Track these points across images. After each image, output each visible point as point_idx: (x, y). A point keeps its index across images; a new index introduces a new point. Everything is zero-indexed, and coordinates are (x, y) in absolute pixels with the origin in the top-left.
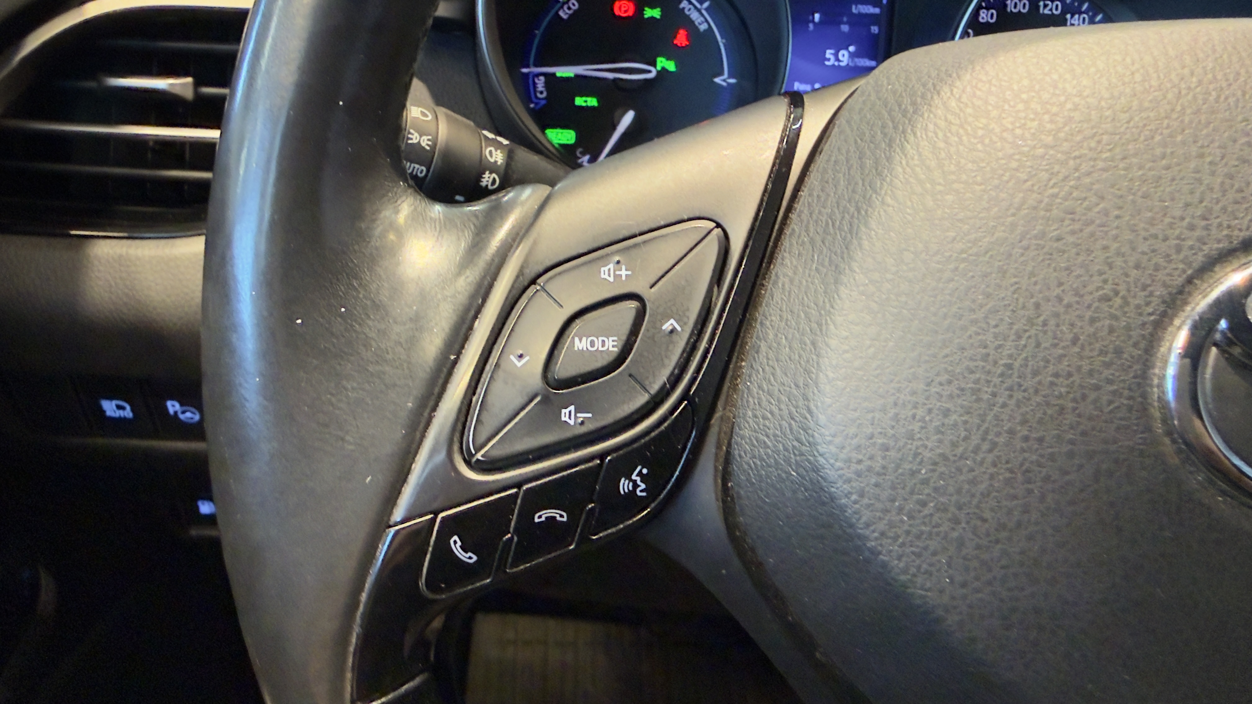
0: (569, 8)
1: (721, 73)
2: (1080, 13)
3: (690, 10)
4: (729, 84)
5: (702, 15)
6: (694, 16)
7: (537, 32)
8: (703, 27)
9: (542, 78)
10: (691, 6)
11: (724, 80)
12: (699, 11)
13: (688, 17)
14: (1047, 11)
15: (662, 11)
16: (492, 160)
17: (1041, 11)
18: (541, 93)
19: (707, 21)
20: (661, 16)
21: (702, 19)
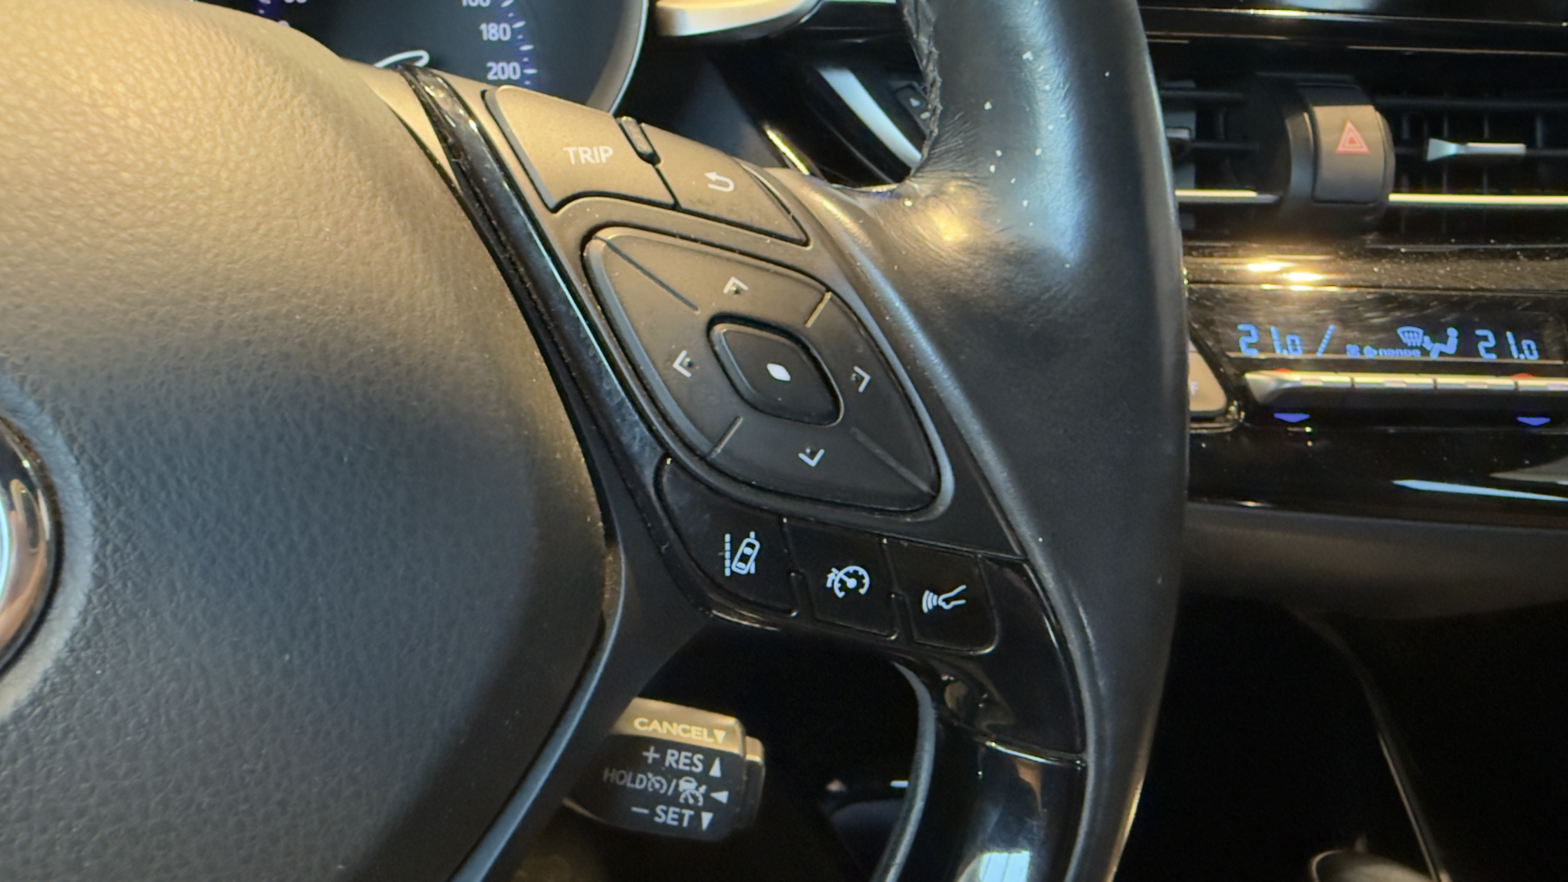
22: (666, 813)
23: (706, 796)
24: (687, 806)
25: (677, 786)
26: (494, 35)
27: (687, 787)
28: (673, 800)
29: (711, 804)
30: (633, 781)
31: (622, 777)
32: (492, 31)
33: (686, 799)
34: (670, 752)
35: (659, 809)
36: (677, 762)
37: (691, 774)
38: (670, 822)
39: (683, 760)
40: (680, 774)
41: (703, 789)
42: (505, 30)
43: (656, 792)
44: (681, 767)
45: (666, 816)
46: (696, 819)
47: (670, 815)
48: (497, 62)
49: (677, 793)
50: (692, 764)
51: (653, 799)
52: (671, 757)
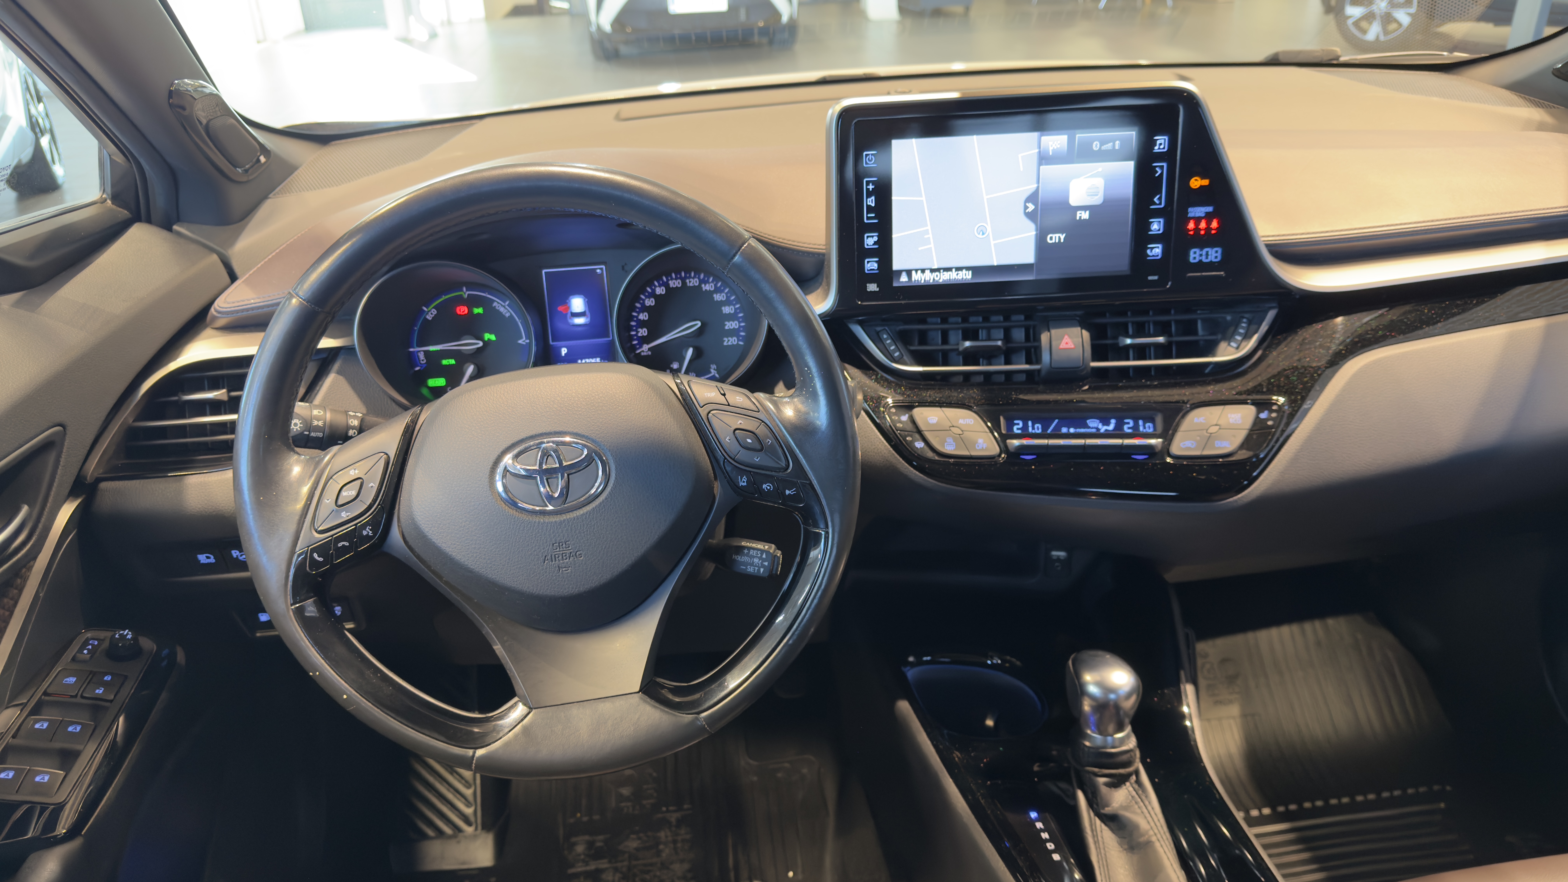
0: (431, 314)
1: (521, 338)
2: (709, 283)
3: (498, 307)
4: (526, 343)
5: (506, 309)
6: (502, 309)
7: (416, 328)
8: (507, 315)
9: (422, 353)
10: (499, 305)
11: (524, 341)
12: (504, 307)
13: (498, 310)
14: (691, 285)
15: (483, 309)
16: (353, 425)
17: (688, 284)
18: (423, 360)
19: (509, 311)
20: (483, 312)
21: (506, 310)
22: (750, 568)
23: (762, 563)
24: (756, 566)
25: (753, 560)
27: (756, 560)
28: (752, 564)
29: (763, 566)
30: (741, 559)
31: (738, 558)
32: (727, 310)
33: (756, 564)
34: (751, 550)
35: (748, 567)
36: (753, 553)
37: (757, 557)
38: (751, 571)
39: (755, 553)
40: (754, 557)
41: (760, 561)
42: (731, 308)
43: (747, 562)
44: (754, 555)
45: (750, 569)
46: (759, 570)
47: (752, 569)
48: (729, 322)
49: (753, 562)
50: (757, 554)
51: (746, 564)
52: (751, 552)
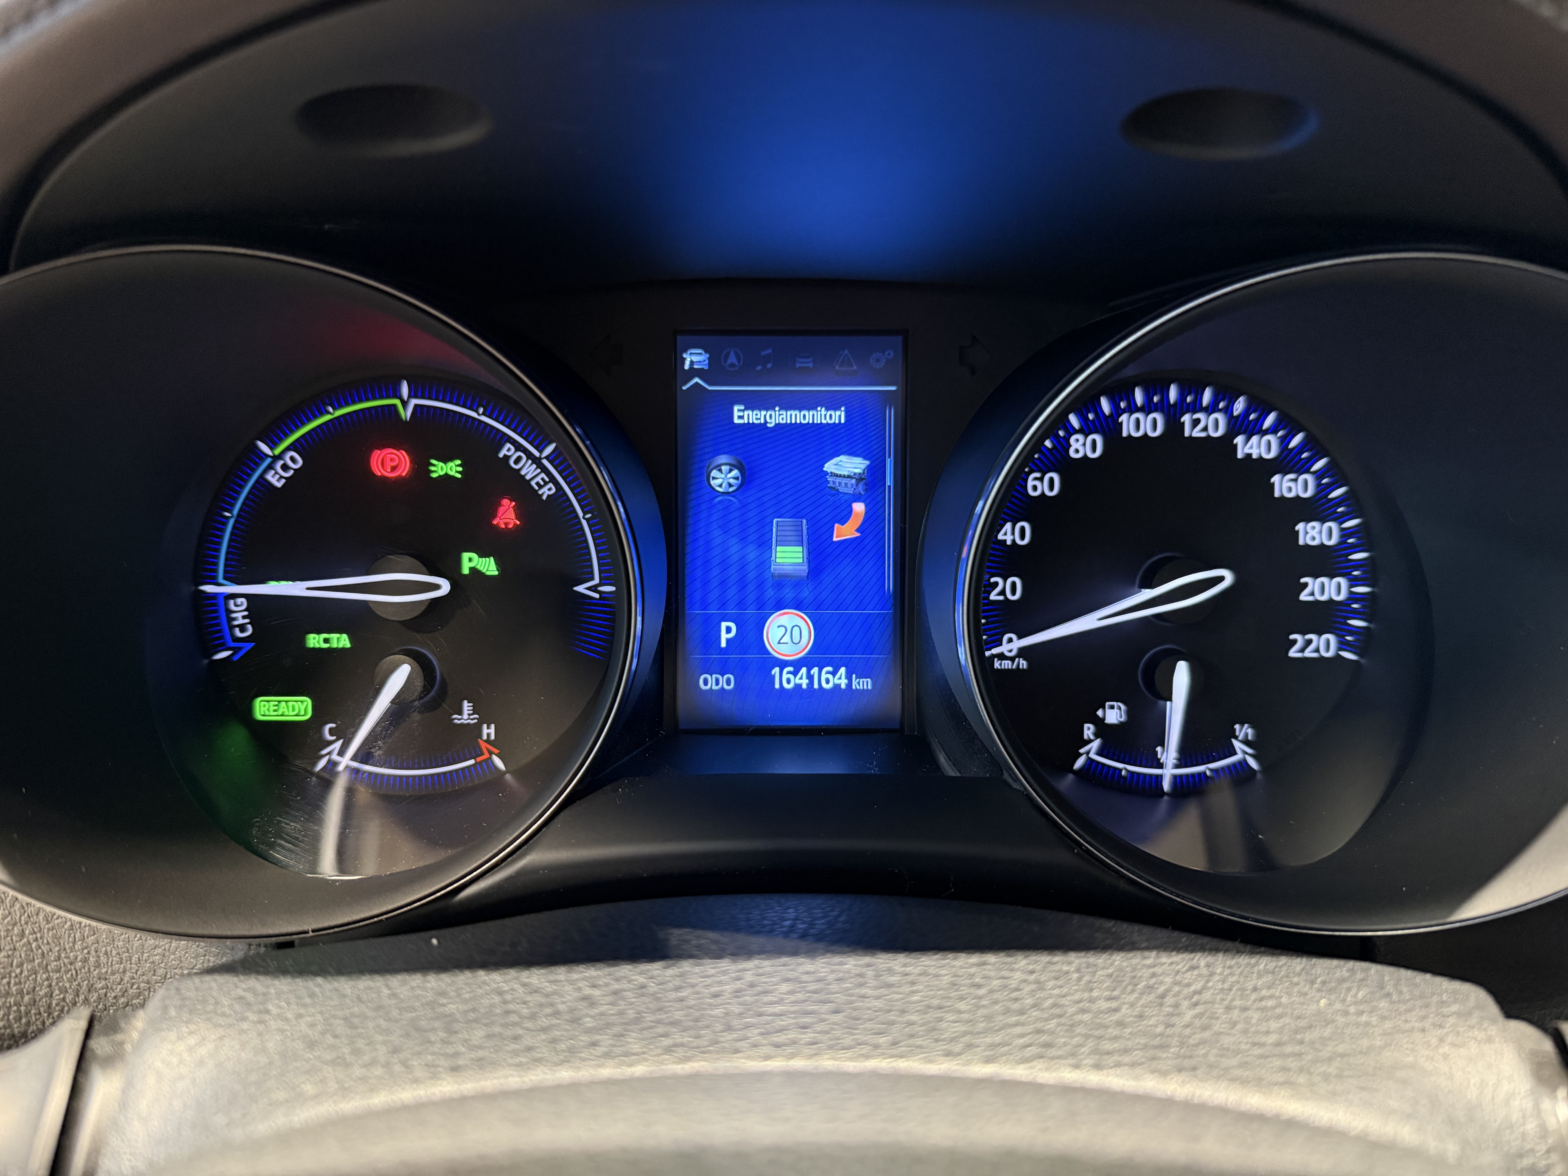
0: (286, 467)
1: (587, 576)
2: (1262, 433)
3: (518, 460)
4: (601, 594)
5: (545, 470)
6: (529, 470)
7: (228, 514)
9: (244, 602)
10: (523, 455)
11: (593, 589)
12: (537, 461)
13: (517, 473)
14: (1197, 433)
15: (464, 464)
17: (1187, 434)
18: (242, 630)
19: (553, 480)
20: (464, 473)
21: (543, 476)
26: (1314, 538)
32: (1314, 533)
42: (1330, 530)
48: (1316, 576)
